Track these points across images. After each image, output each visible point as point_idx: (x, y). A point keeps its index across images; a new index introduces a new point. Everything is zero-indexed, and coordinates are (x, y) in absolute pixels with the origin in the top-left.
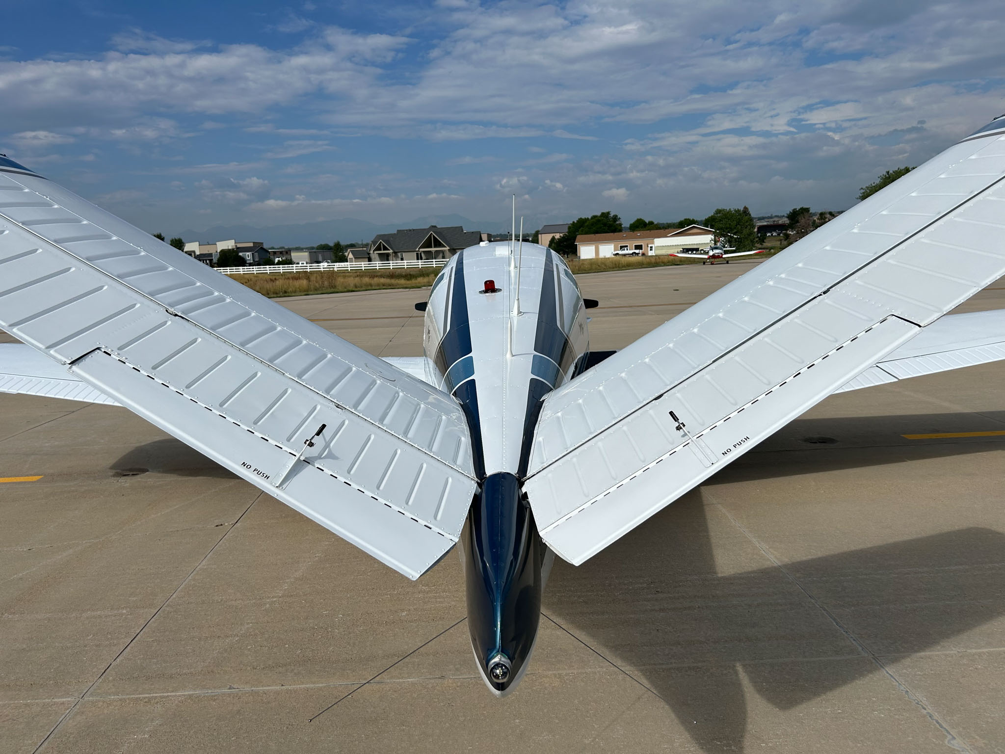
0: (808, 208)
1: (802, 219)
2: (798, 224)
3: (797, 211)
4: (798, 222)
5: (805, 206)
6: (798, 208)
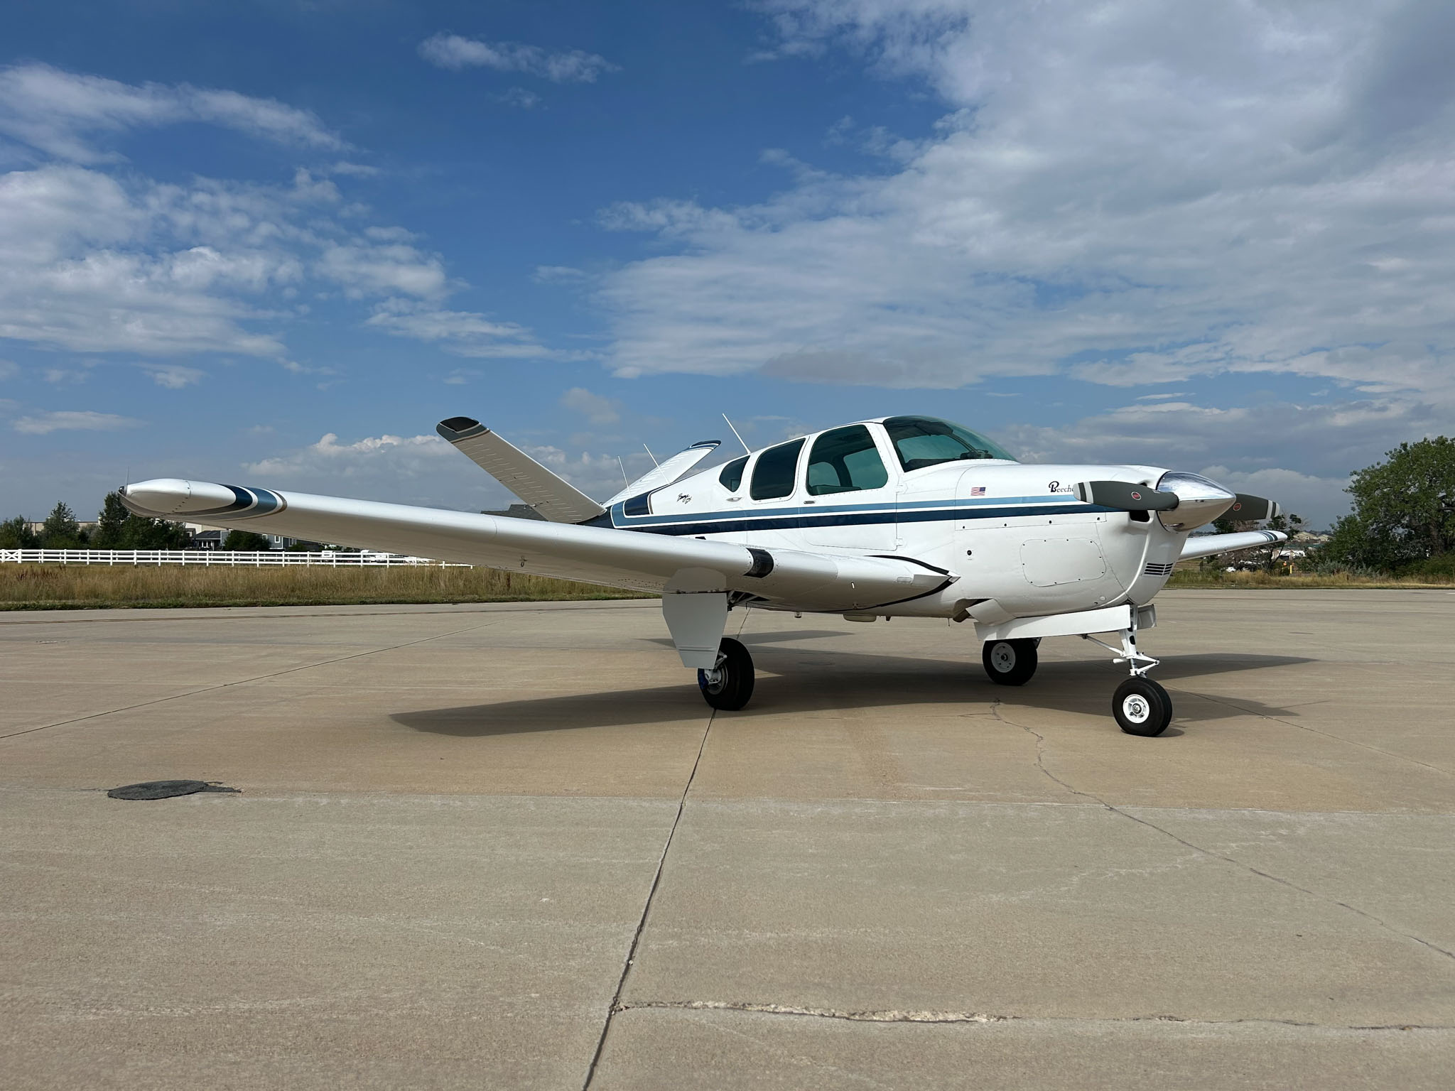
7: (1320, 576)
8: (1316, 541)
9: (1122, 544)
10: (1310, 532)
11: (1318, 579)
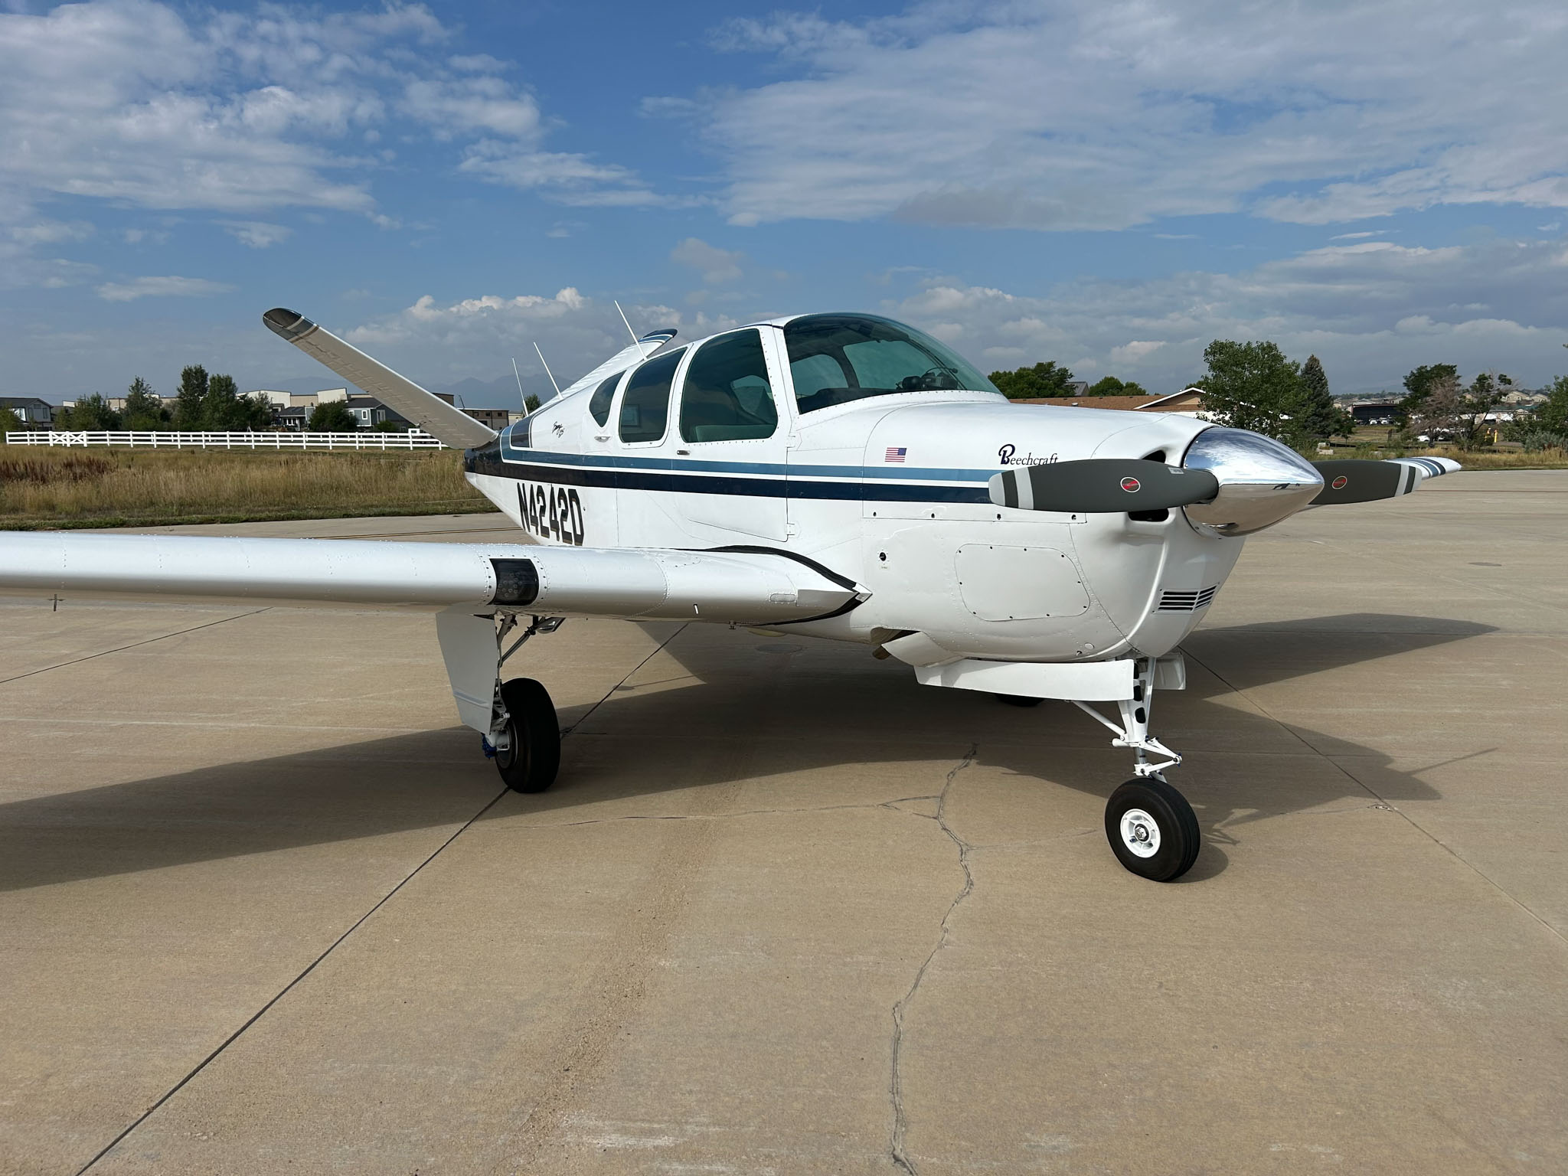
0: (1452, 367)
1: (1437, 388)
2: (1429, 399)
3: (1427, 372)
4: (1427, 394)
5: (1445, 363)
6: (1430, 365)
7: (1527, 452)
8: (1528, 402)
9: (1115, 562)
10: (1522, 392)
11: (1524, 456)
